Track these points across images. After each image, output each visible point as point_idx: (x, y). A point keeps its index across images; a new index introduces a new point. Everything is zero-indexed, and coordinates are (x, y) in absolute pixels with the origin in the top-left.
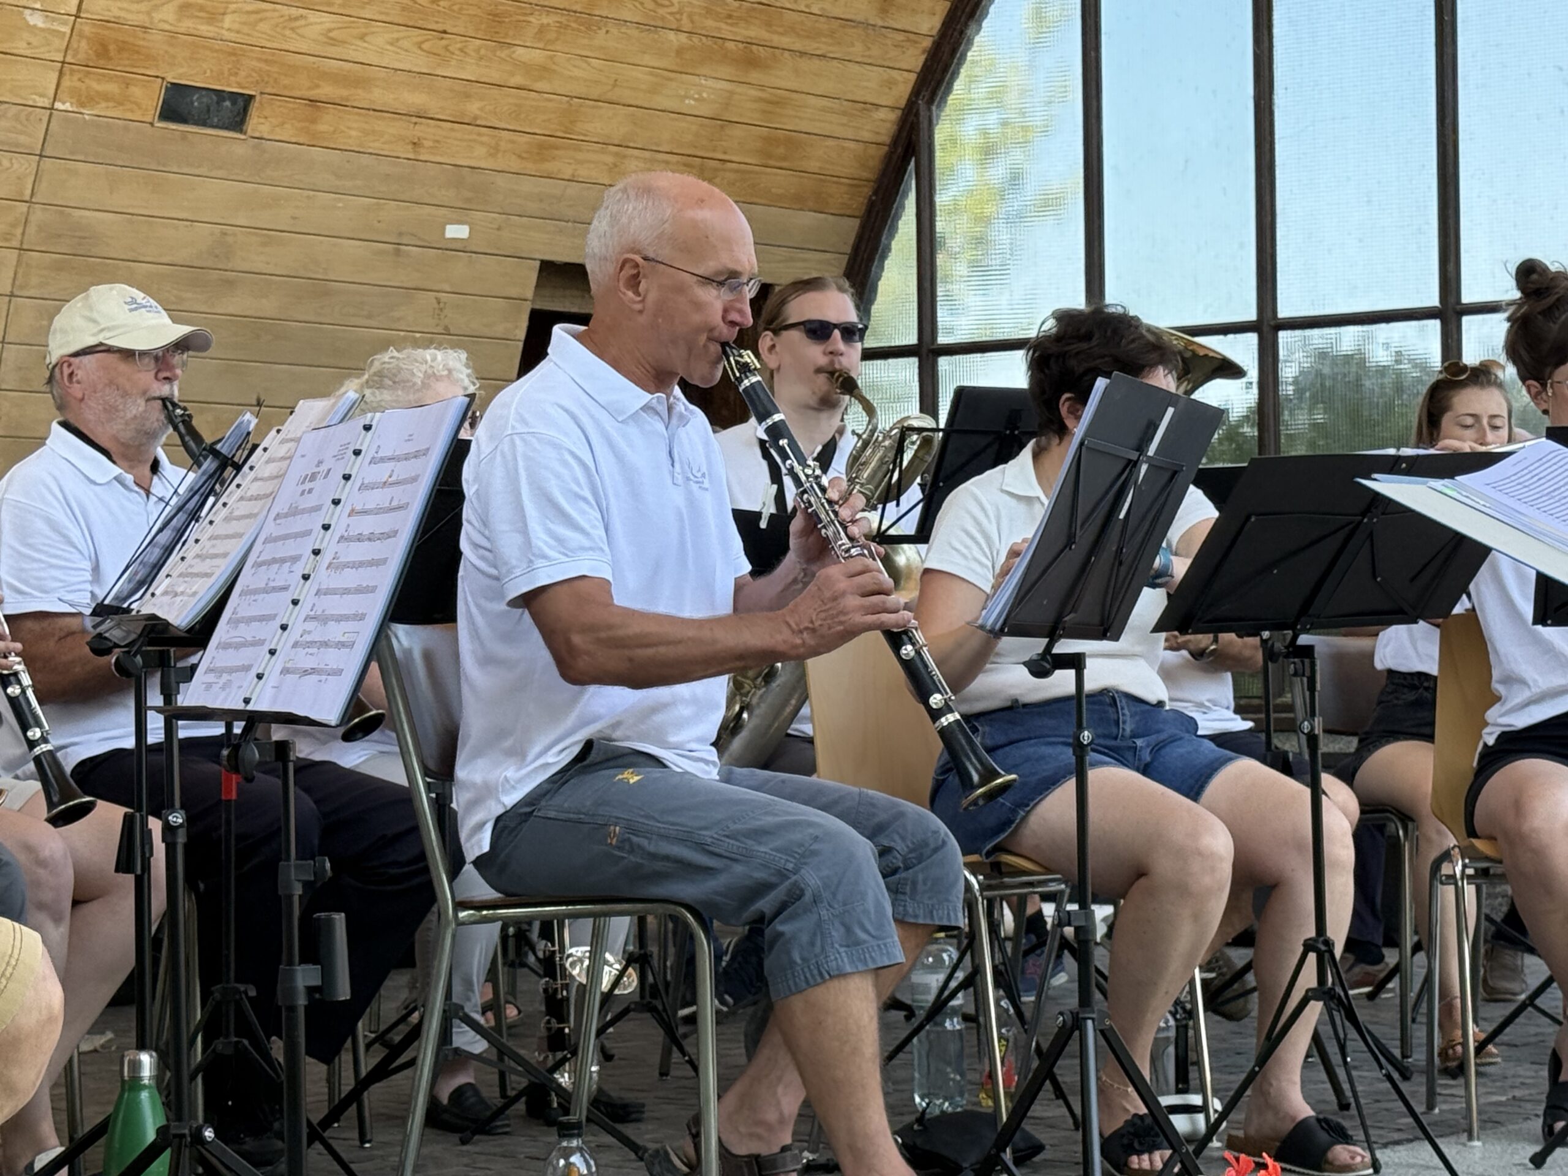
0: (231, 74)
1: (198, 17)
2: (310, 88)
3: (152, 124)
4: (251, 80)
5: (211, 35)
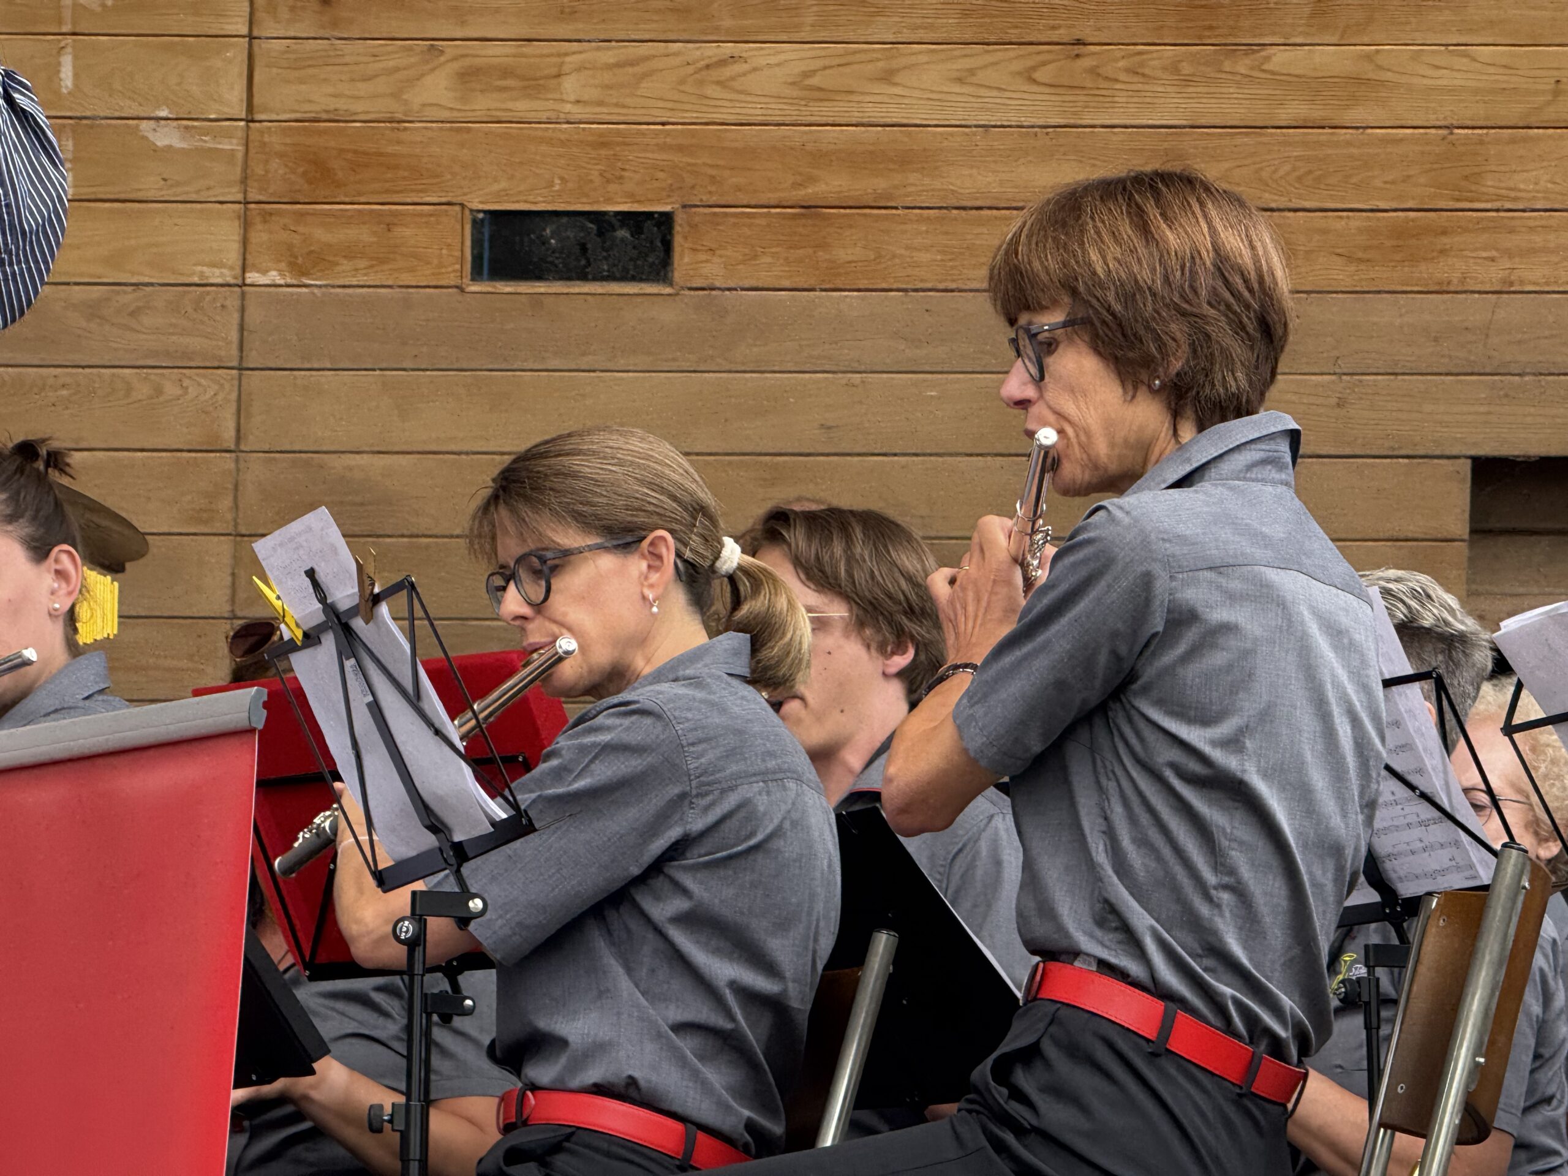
0: (608, 181)
1: (505, 89)
2: (796, 185)
3: (461, 289)
4: (656, 184)
5: (543, 116)
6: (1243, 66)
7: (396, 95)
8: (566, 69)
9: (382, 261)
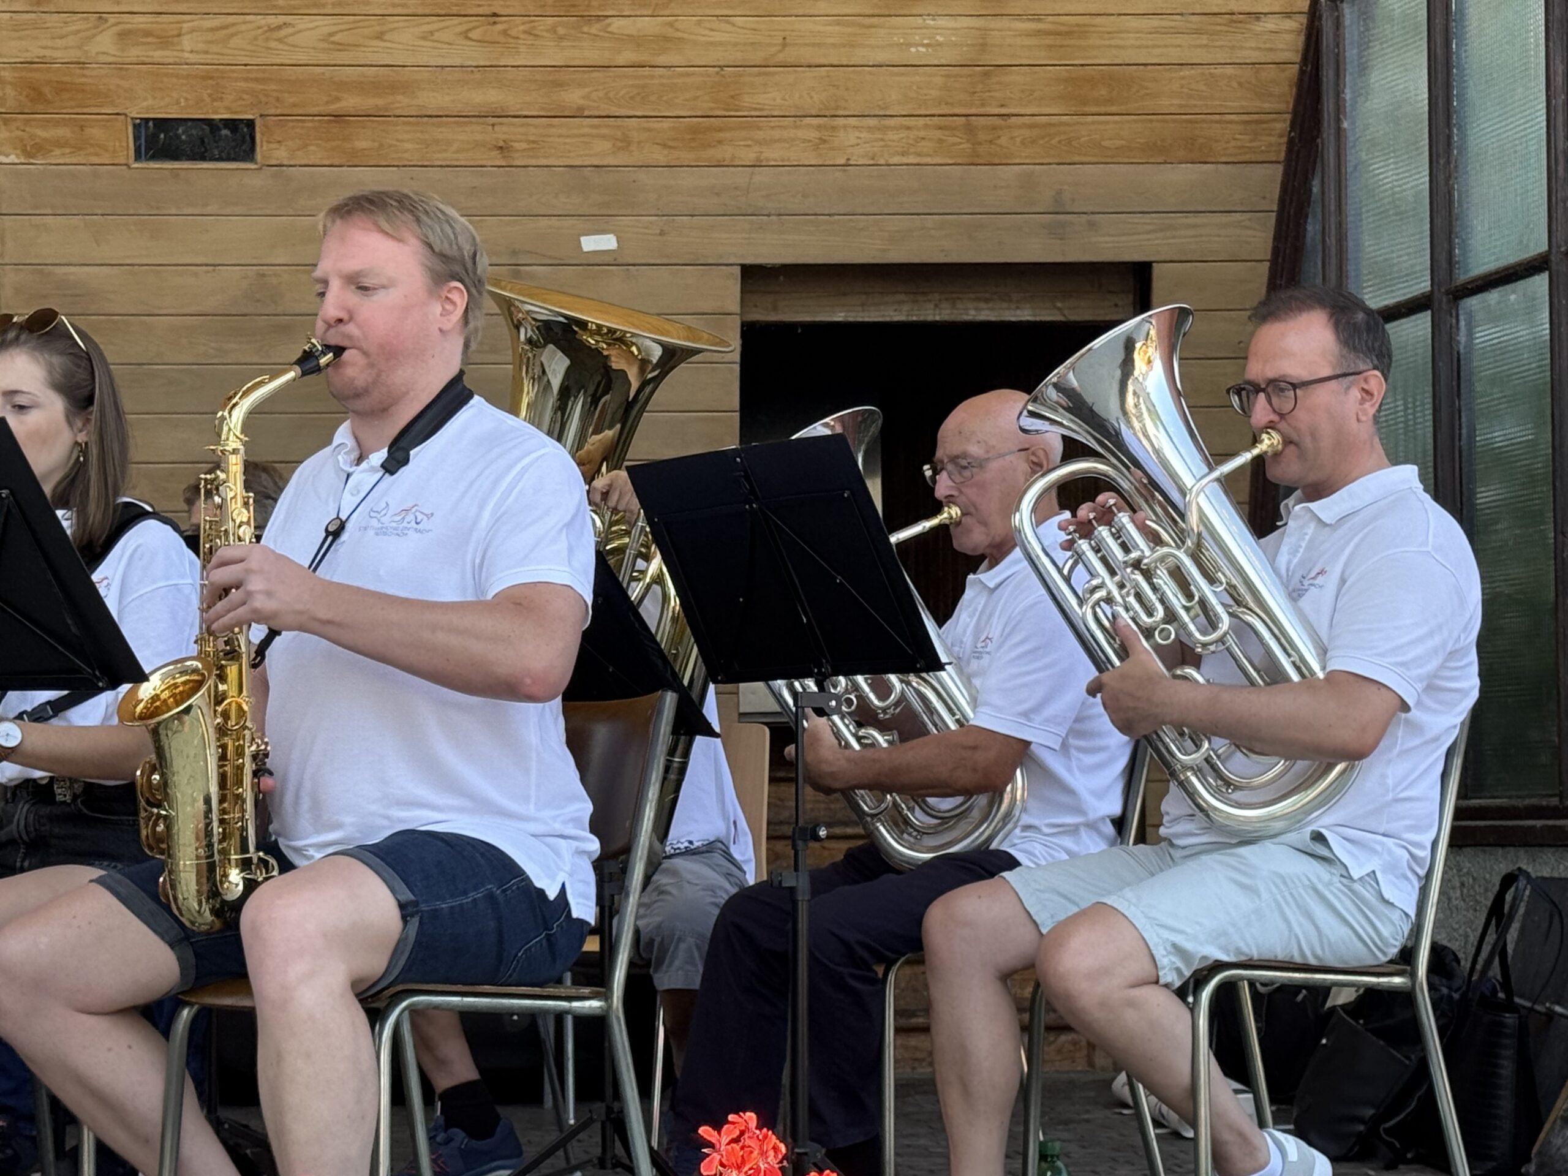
0: (214, 100)
1: (146, 43)
2: (327, 103)
3: (129, 166)
4: (243, 103)
5: (171, 60)
6: (595, 29)
7: (79, 47)
8: (184, 31)
9: (80, 149)
